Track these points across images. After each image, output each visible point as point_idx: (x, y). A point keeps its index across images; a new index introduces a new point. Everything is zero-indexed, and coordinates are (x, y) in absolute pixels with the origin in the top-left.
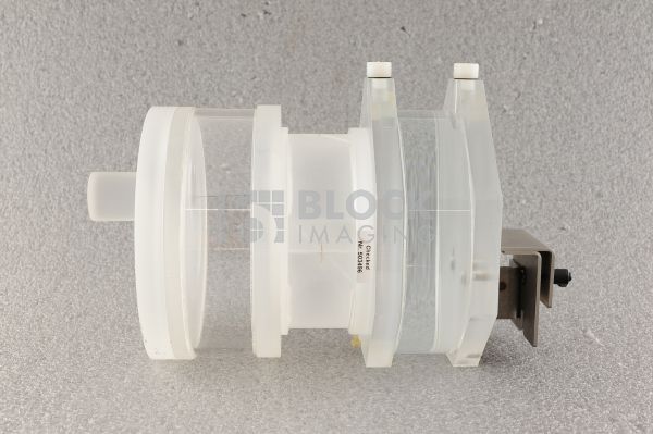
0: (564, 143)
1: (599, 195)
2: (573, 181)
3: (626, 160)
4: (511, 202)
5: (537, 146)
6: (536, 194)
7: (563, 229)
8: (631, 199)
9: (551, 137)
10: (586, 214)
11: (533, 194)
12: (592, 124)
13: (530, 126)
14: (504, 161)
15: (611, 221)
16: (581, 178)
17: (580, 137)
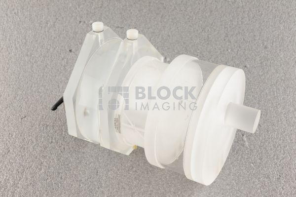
0: (253, 18)
1: (266, 47)
2: (255, 39)
3: (282, 28)
4: (224, 50)
5: (240, 19)
6: (236, 46)
7: (246, 67)
8: (280, 50)
9: (248, 14)
10: (258, 59)
11: (235, 46)
12: (269, 7)
13: (238, 8)
14: (223, 27)
15: (269, 63)
16: (258, 37)
17: (262, 14)
